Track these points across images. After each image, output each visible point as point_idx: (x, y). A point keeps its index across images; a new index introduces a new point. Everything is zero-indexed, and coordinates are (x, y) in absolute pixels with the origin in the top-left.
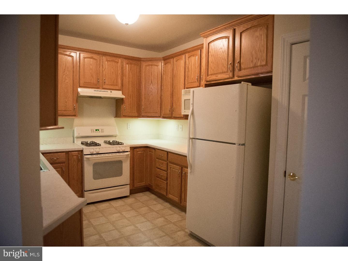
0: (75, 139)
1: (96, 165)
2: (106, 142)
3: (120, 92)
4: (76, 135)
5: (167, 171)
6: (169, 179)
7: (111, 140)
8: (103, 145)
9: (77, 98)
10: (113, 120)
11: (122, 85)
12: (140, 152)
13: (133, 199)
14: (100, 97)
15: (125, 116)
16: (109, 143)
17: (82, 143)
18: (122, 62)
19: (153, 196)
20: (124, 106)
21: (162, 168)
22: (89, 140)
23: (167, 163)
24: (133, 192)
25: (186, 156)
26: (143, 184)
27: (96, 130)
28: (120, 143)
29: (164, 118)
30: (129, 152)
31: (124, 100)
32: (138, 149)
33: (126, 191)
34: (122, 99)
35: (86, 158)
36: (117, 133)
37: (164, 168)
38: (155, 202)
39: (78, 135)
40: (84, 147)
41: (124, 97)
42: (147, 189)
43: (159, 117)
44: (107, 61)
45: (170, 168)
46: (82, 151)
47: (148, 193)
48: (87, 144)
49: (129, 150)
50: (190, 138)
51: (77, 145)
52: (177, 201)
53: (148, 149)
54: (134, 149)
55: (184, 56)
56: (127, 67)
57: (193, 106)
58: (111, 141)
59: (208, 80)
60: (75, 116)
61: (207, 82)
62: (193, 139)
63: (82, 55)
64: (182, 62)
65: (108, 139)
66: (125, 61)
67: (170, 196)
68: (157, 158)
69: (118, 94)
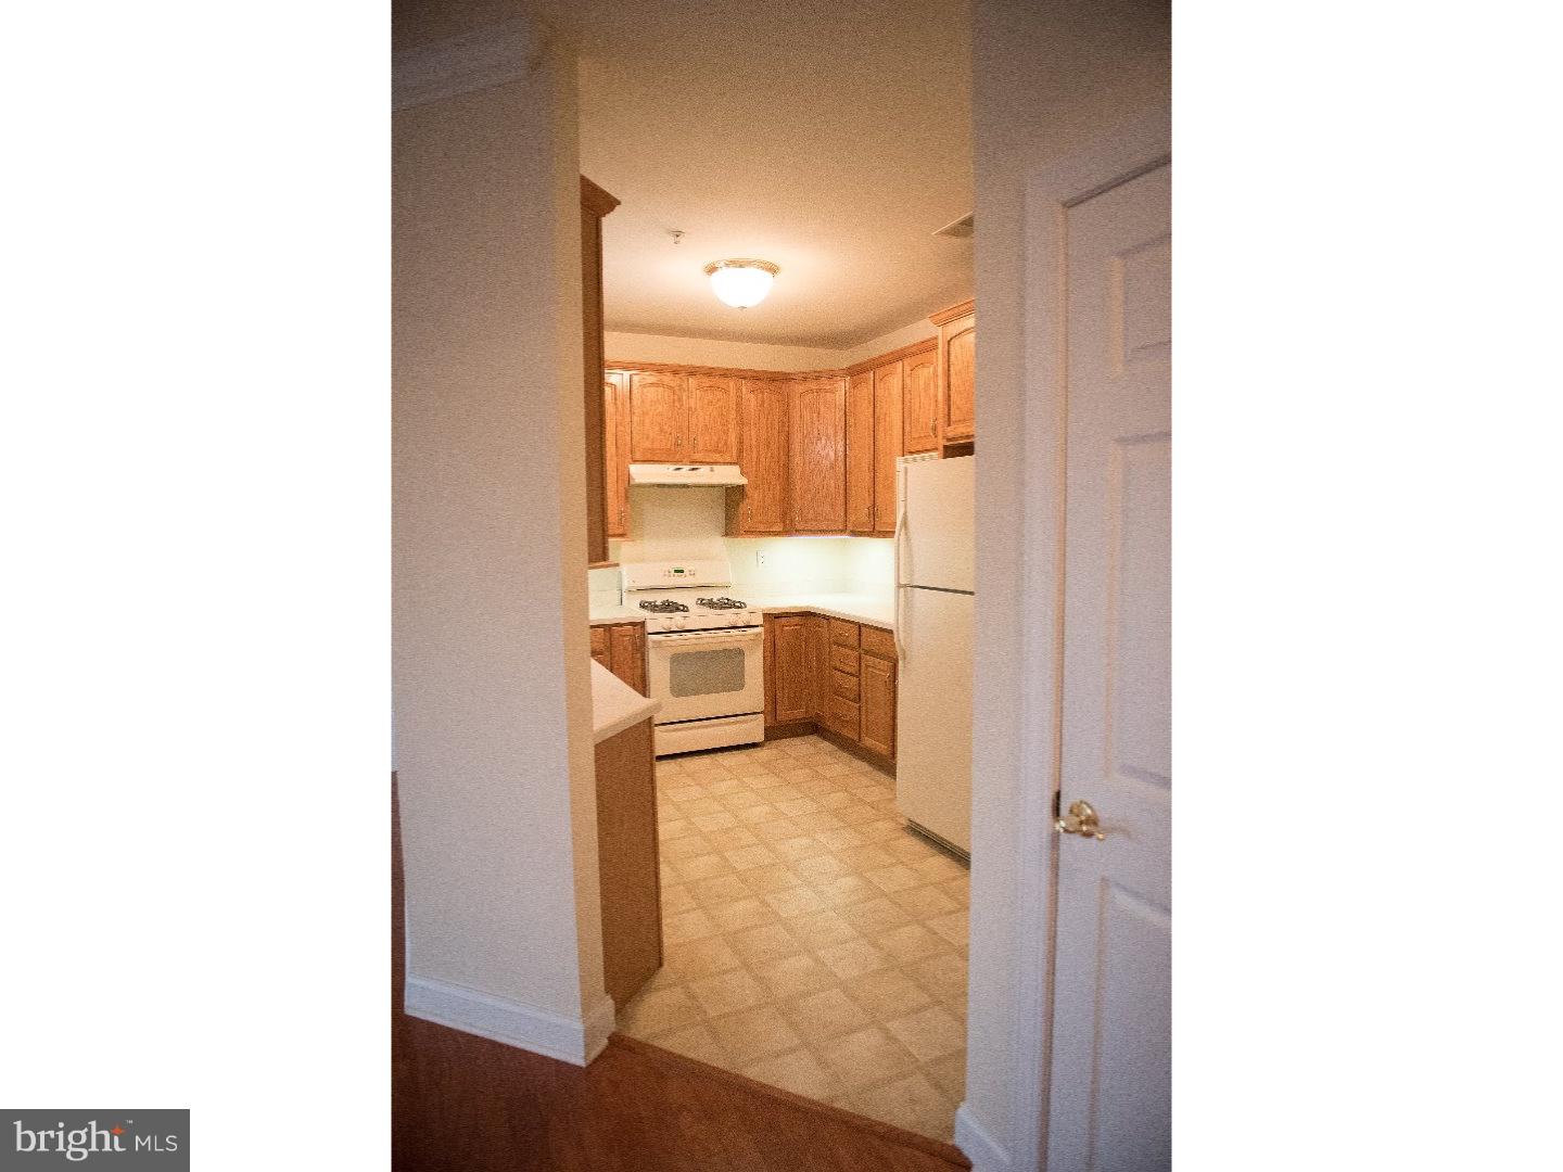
0: (624, 594)
1: (678, 660)
2: (702, 602)
3: (736, 469)
4: (625, 585)
5: (858, 675)
6: (863, 699)
7: (715, 596)
8: (694, 609)
9: (626, 491)
10: (719, 545)
11: (740, 451)
12: (789, 627)
13: (775, 752)
14: (685, 486)
15: (750, 532)
16: (711, 604)
17: (642, 606)
18: (739, 389)
19: (826, 745)
20: (744, 507)
21: (848, 669)
22: (659, 598)
23: (860, 655)
24: (774, 733)
25: (891, 632)
26: (799, 714)
27: (676, 571)
28: (738, 604)
29: (854, 533)
30: (761, 626)
31: (747, 489)
32: (783, 620)
33: (755, 729)
34: (741, 488)
35: (654, 642)
36: (731, 578)
37: (852, 667)
38: (829, 760)
39: (632, 584)
40: (645, 614)
41: (743, 481)
42: (812, 728)
43: (842, 531)
44: (699, 388)
45: (867, 666)
46: (643, 624)
47: (813, 738)
48: (653, 607)
49: (760, 621)
50: (899, 586)
51: (631, 611)
52: (884, 753)
53: (812, 621)
54: (772, 618)
55: (899, 365)
56: (751, 401)
57: (906, 507)
58: (715, 600)
59: (950, 435)
60: (622, 535)
61: (949, 440)
62: (905, 587)
63: (635, 378)
64: (895, 383)
65: (707, 595)
66: (745, 386)
67: (868, 742)
68: (835, 643)
69: (730, 475)
